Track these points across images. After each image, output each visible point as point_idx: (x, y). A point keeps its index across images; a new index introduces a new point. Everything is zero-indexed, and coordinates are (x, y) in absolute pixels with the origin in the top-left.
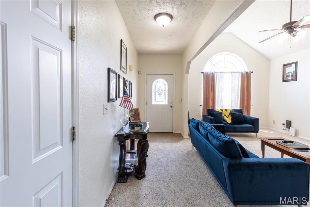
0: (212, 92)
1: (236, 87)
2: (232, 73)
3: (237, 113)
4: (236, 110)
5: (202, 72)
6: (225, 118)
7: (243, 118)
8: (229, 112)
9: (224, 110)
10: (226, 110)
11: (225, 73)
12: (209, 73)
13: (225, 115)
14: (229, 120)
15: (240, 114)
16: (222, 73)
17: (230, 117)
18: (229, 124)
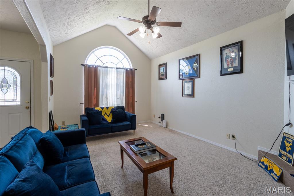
0: (95, 88)
1: (122, 84)
2: (117, 68)
3: (118, 111)
4: (118, 108)
5: (82, 65)
6: (106, 117)
7: (124, 116)
8: (110, 110)
9: (105, 108)
10: (107, 108)
11: (109, 68)
12: (91, 66)
13: (106, 113)
14: (109, 119)
15: (121, 111)
16: (107, 67)
17: (111, 115)
18: (109, 123)
